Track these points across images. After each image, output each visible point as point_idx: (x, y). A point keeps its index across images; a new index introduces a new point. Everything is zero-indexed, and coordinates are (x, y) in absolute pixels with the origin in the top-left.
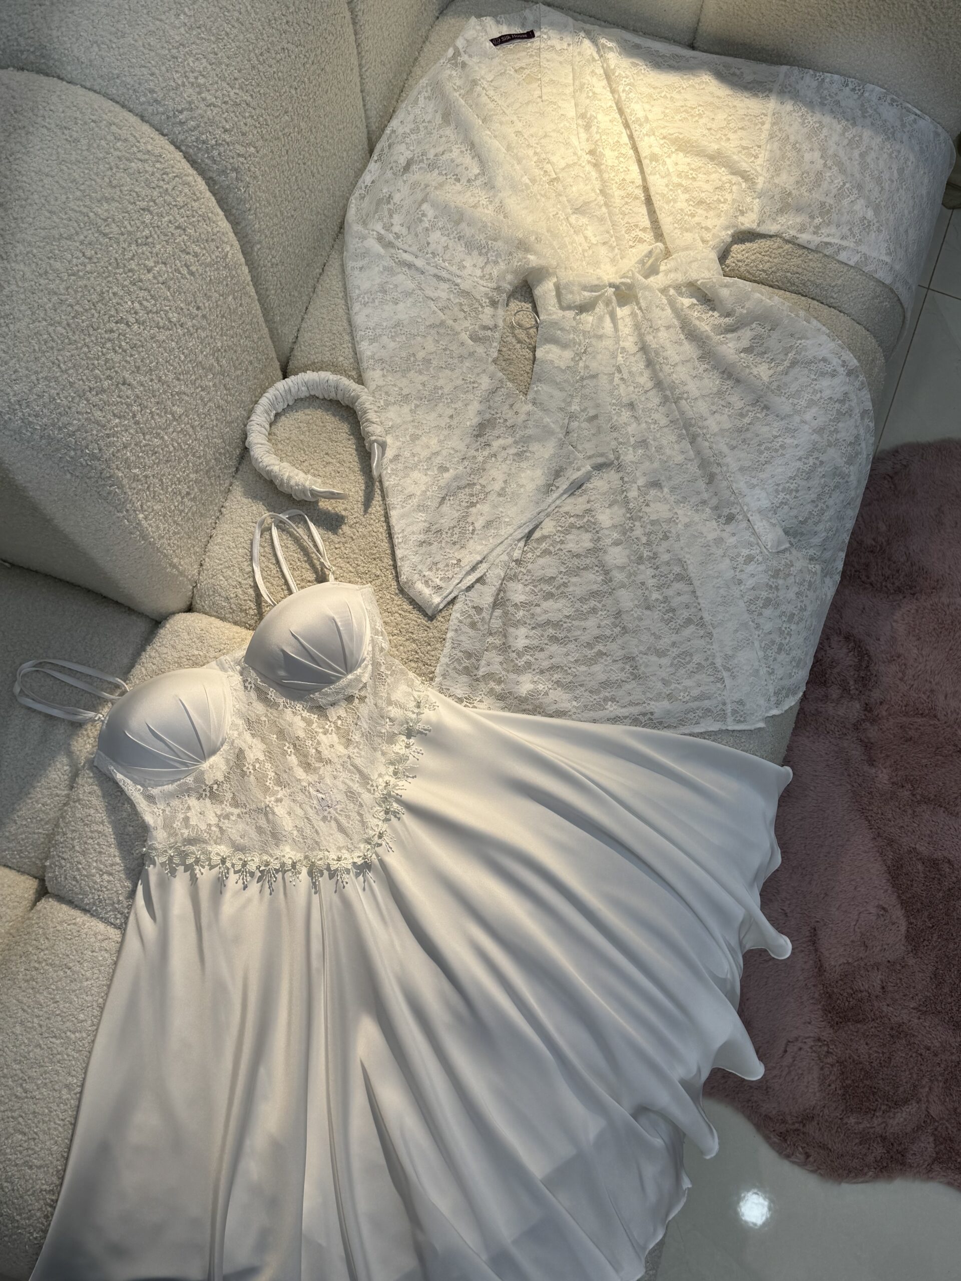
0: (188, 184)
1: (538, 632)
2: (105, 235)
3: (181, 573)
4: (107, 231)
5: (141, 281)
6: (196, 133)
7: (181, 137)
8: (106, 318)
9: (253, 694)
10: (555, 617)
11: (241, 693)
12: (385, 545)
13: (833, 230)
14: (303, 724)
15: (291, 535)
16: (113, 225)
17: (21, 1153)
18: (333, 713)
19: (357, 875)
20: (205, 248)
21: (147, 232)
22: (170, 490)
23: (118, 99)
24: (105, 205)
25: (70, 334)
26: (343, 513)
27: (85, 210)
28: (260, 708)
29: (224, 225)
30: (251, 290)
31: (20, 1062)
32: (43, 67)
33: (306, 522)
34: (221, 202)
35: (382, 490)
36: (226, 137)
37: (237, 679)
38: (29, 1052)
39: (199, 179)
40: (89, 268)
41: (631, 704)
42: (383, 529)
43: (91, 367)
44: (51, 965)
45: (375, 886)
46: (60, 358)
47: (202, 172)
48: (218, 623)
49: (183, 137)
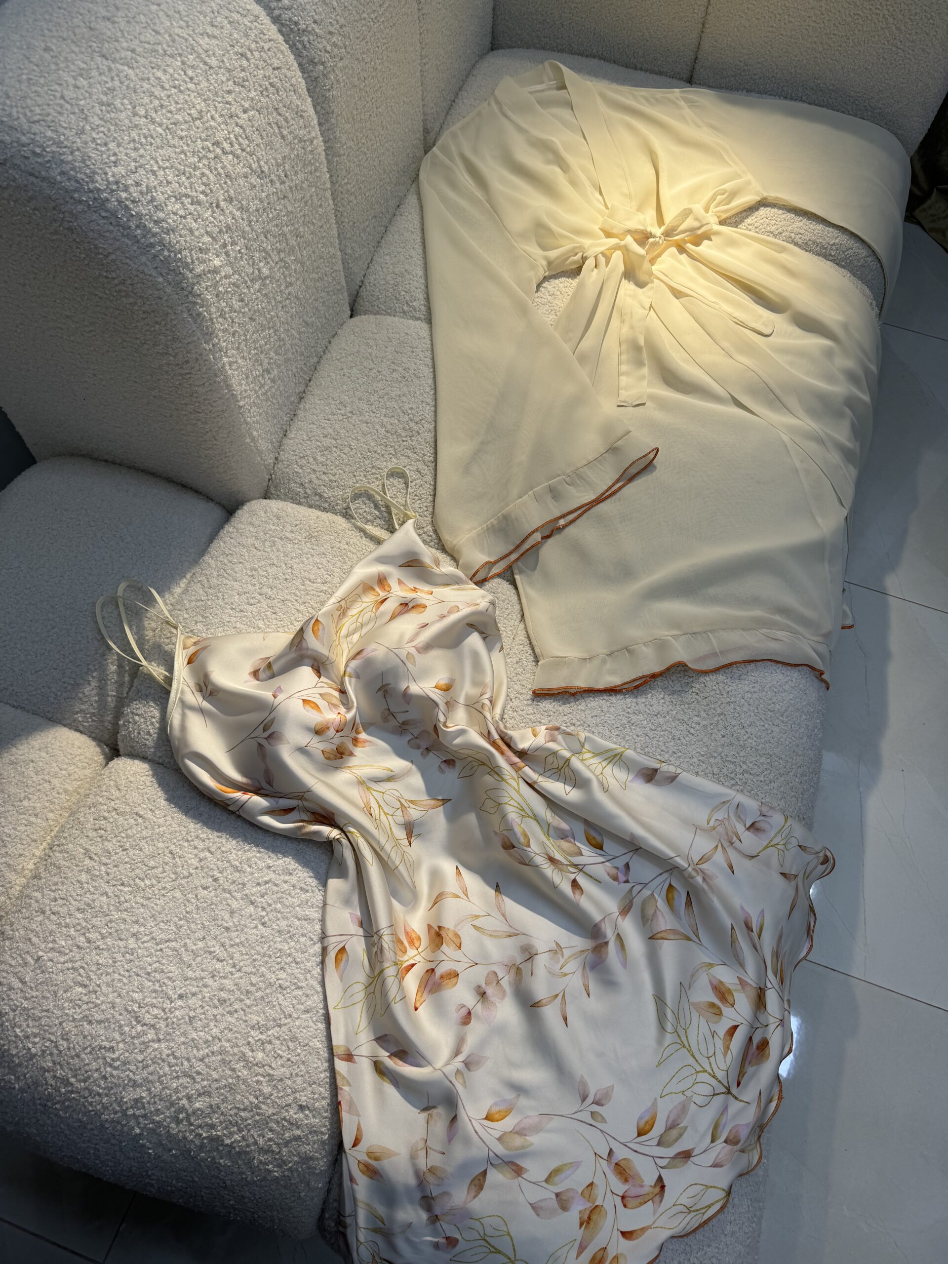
0: (282, 53)
5: (237, 117)
8: (204, 136)
20: (294, 119)
21: (244, 75)
22: (253, 352)
25: (169, 137)
27: (188, 37)
30: (330, 199)
36: (315, 28)
44: (121, 813)
48: (293, 506)
49: (279, 13)
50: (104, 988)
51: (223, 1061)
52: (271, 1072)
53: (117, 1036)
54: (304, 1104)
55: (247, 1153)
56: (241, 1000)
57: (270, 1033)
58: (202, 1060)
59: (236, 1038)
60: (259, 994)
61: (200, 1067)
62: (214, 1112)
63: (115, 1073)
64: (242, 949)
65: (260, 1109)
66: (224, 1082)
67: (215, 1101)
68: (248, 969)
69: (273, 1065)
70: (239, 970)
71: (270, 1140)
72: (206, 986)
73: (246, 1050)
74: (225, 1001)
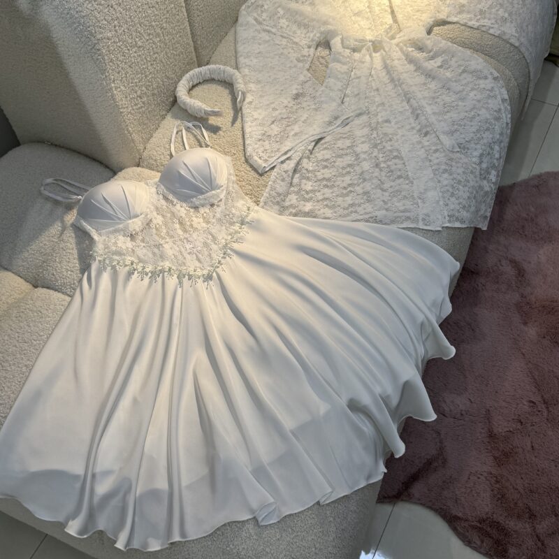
1: (318, 183)
9: (161, 197)
10: (327, 176)
11: (155, 196)
12: (241, 141)
13: (486, 20)
14: (185, 212)
15: (193, 134)
18: (202, 210)
19: (204, 281)
26: (221, 126)
28: (163, 202)
30: (185, 12)
33: (201, 128)
35: (242, 117)
37: (154, 190)
41: (366, 213)
42: (240, 133)
44: (31, 310)
45: (213, 288)
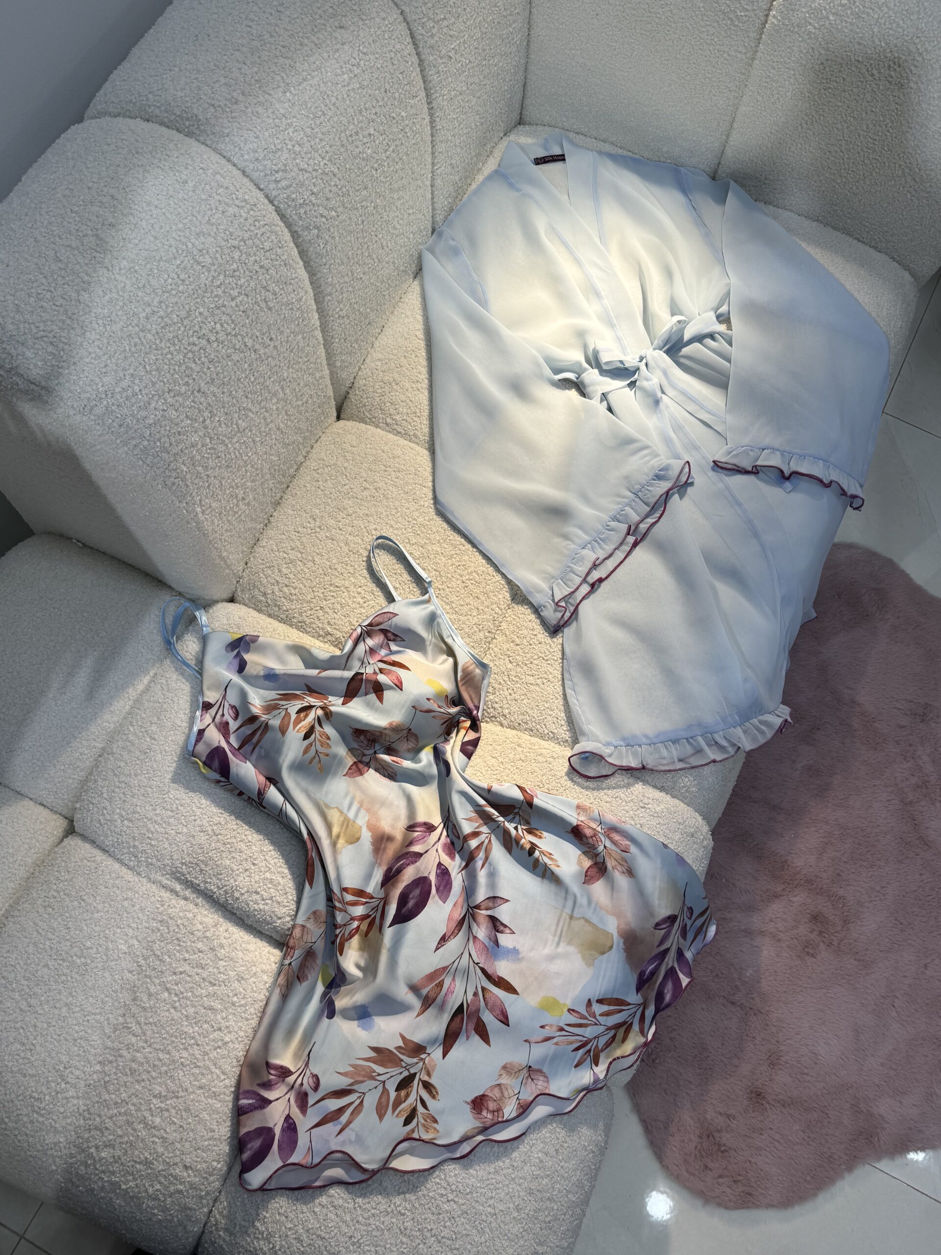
0: (276, 233)
2: (199, 263)
3: (228, 566)
4: (201, 259)
5: (224, 306)
6: (288, 191)
7: (274, 193)
8: (191, 333)
16: (207, 256)
17: (17, 1061)
20: (283, 289)
21: (235, 266)
22: (228, 492)
23: (225, 154)
24: (202, 237)
25: (158, 342)
27: (184, 240)
29: (303, 274)
30: (318, 334)
31: (28, 979)
32: (166, 120)
34: (302, 253)
36: (313, 198)
38: (37, 972)
39: (286, 231)
40: (181, 288)
43: (172, 371)
44: (68, 895)
46: (146, 360)
47: (289, 226)
48: (254, 613)
49: (277, 194)
50: (38, 1047)
51: (128, 1122)
52: (165, 1136)
53: (44, 1089)
54: (188, 1165)
55: (139, 1198)
56: (149, 1072)
57: (168, 1102)
58: (111, 1118)
59: (141, 1103)
60: (164, 1068)
61: (109, 1123)
62: (116, 1162)
63: (41, 1119)
64: (154, 1027)
65: (153, 1164)
66: (126, 1139)
67: (118, 1153)
68: (158, 1047)
69: (168, 1130)
70: (150, 1046)
71: (157, 1190)
72: (120, 1056)
73: (147, 1114)
74: (135, 1071)
